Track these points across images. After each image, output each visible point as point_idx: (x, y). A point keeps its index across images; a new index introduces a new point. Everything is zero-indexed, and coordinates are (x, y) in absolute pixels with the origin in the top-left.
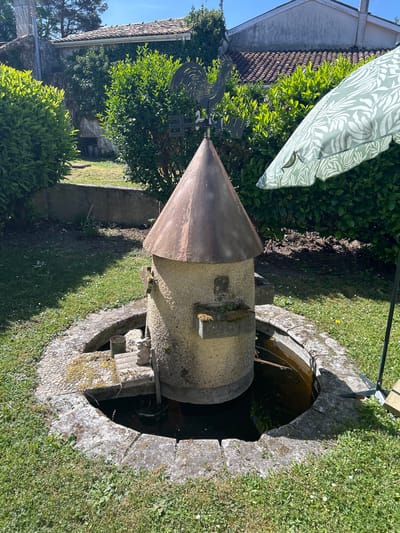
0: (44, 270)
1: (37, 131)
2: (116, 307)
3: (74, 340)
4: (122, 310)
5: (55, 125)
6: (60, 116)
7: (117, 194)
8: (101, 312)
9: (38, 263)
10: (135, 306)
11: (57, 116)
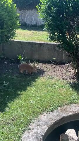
0: (9, 87)
1: (3, 15)
2: (52, 111)
3: (36, 133)
4: (55, 113)
5: (10, 12)
6: (12, 7)
7: (37, 46)
8: (45, 114)
9: (5, 82)
10: (61, 111)
11: (11, 7)
